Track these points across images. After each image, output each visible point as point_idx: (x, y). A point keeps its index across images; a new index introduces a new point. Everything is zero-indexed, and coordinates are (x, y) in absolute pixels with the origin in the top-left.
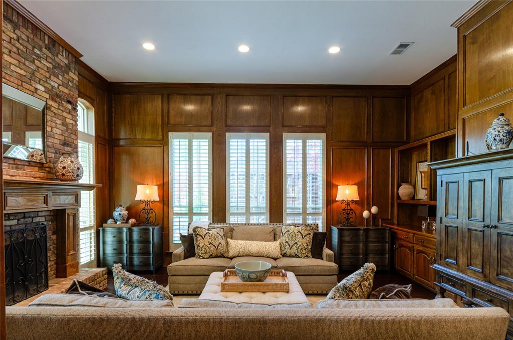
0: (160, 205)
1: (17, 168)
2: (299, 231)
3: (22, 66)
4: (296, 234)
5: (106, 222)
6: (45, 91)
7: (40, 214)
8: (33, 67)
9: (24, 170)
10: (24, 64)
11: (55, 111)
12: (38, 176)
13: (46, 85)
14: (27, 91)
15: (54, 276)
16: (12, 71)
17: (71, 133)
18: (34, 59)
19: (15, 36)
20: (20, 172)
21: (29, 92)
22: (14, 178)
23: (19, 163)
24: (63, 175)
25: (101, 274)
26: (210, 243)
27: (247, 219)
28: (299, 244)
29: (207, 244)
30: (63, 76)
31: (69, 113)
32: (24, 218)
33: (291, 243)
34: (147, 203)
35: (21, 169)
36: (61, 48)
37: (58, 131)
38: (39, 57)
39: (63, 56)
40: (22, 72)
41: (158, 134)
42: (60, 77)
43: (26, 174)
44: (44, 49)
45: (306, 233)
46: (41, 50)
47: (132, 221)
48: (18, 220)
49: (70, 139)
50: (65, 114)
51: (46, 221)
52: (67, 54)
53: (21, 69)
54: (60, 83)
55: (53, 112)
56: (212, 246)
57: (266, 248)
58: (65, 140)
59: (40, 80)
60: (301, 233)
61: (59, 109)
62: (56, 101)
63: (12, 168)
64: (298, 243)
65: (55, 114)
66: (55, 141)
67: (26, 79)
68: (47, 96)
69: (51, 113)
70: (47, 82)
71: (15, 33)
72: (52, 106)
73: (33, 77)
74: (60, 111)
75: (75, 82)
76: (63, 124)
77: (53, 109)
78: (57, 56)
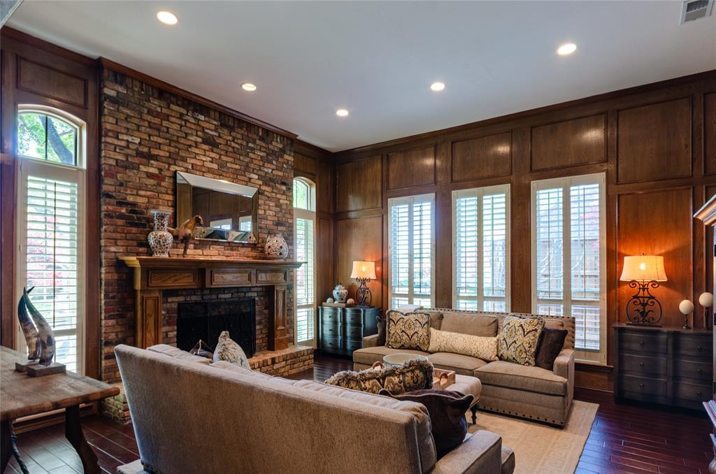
0: (379, 284)
1: (232, 250)
2: (521, 326)
3: (237, 161)
4: (517, 328)
5: (326, 301)
6: (258, 179)
7: (253, 289)
8: (247, 160)
9: (238, 251)
10: (239, 159)
11: (269, 195)
12: (250, 255)
13: (260, 173)
14: (241, 182)
15: (266, 348)
16: (229, 168)
17: (285, 213)
18: (248, 152)
19: (230, 138)
20: (234, 253)
21: (244, 183)
22: (229, 259)
23: (233, 245)
25: (306, 353)
26: (403, 331)
27: (480, 305)
28: (519, 343)
29: (399, 332)
30: (277, 161)
31: (284, 194)
32: (238, 292)
33: (510, 341)
34: (364, 281)
35: (235, 250)
36: (275, 135)
37: (271, 213)
38: (252, 149)
39: (277, 141)
40: (237, 167)
41: (377, 202)
42: (274, 162)
43: (240, 254)
44: (258, 142)
45: (531, 328)
46: (254, 142)
47: (350, 301)
48: (232, 294)
49: (284, 219)
50: (278, 196)
52: (282, 138)
53: (236, 164)
54: (274, 167)
55: (266, 196)
56: (404, 334)
57: (475, 345)
58: (278, 220)
59: (254, 169)
60: (522, 328)
61: (272, 192)
62: (269, 186)
63: (228, 250)
64: (517, 342)
65: (268, 197)
66: (269, 222)
67: (241, 172)
68: (261, 182)
69: (264, 198)
70: (260, 170)
71: (231, 136)
72: (265, 191)
73: (247, 168)
74: (274, 194)
75: (290, 163)
76: (276, 206)
77: (266, 193)
78: (271, 144)
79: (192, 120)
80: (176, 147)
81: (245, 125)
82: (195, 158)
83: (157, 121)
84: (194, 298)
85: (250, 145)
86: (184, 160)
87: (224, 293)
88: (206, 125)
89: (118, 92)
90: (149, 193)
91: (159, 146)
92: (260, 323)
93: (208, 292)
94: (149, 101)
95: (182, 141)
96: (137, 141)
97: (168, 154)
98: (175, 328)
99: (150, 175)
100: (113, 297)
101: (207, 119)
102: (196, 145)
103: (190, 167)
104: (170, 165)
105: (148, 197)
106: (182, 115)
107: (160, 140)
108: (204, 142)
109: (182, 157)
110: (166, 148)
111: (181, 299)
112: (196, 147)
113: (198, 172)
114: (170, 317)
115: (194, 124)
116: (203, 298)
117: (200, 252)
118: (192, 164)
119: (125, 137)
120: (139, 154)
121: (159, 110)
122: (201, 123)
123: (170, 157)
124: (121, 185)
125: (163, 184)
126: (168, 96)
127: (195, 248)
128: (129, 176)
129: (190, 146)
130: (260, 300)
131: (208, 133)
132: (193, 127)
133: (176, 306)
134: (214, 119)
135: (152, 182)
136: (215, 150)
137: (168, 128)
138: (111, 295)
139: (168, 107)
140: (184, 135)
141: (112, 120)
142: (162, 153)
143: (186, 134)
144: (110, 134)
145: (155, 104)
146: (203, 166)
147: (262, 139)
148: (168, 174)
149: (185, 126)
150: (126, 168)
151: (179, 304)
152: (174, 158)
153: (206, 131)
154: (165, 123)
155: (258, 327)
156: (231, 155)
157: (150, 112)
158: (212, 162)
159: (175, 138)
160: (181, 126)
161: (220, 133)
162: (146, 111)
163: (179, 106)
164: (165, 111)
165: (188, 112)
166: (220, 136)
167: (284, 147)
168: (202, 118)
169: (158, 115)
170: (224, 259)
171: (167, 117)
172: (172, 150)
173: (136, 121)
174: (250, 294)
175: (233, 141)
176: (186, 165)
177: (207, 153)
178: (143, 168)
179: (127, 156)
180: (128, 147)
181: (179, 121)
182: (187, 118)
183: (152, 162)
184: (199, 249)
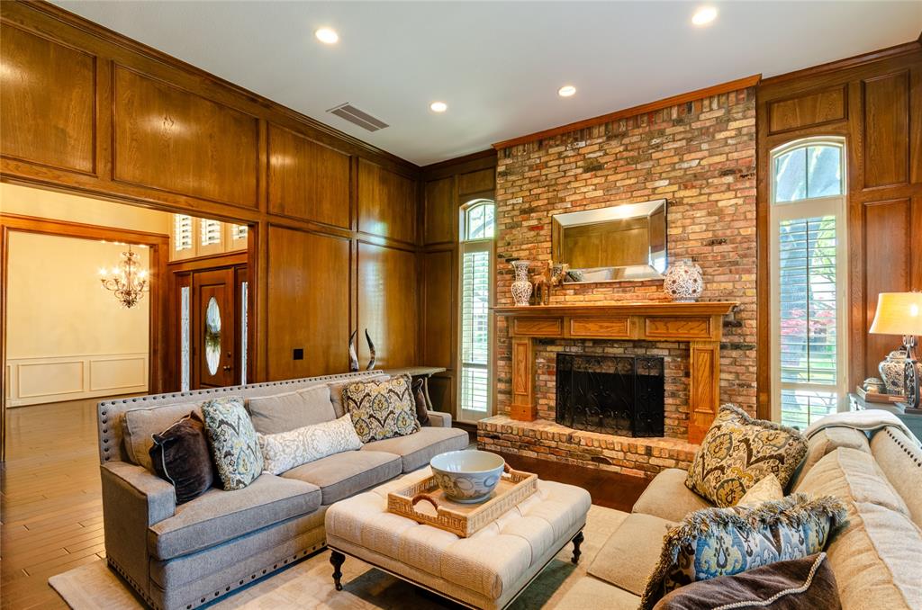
1: (624, 291)
3: (632, 174)
6: (670, 184)
7: (659, 345)
8: (648, 165)
9: (634, 292)
10: (636, 170)
11: (694, 201)
13: (673, 174)
14: (639, 200)
16: (619, 188)
17: (733, 220)
18: (651, 154)
19: (621, 149)
20: (628, 295)
21: (642, 199)
22: (619, 304)
23: (626, 285)
24: (674, 292)
30: (712, 141)
31: (728, 190)
32: (634, 347)
35: (630, 291)
36: (707, 101)
37: (697, 228)
38: (659, 146)
39: (711, 110)
40: (633, 181)
42: (705, 146)
43: (637, 296)
44: (669, 130)
46: (662, 133)
48: (626, 349)
49: (729, 231)
50: (714, 197)
51: (670, 355)
52: (723, 98)
53: (631, 178)
54: (706, 153)
55: (687, 204)
58: (713, 237)
59: (661, 173)
61: (701, 194)
62: (693, 187)
63: (618, 292)
65: (691, 205)
66: (691, 244)
67: (637, 187)
68: (675, 188)
69: (681, 208)
70: (674, 170)
71: (621, 145)
72: (682, 198)
73: (649, 176)
74: (702, 197)
75: (745, 131)
76: (709, 214)
77: (685, 201)
78: (698, 120)
79: (570, 153)
80: (555, 190)
81: (645, 118)
82: (575, 193)
83: (537, 173)
84: (574, 350)
85: (653, 142)
86: (562, 200)
87: (613, 347)
88: (589, 149)
89: (506, 165)
90: (530, 245)
91: (537, 197)
92: (673, 395)
93: (591, 345)
94: (530, 158)
95: (561, 181)
96: (520, 200)
97: (546, 201)
98: (554, 378)
99: (532, 228)
100: (504, 342)
101: (589, 142)
102: (576, 178)
103: (569, 206)
104: (548, 211)
105: (529, 249)
106: (560, 153)
107: (539, 191)
108: (587, 170)
109: (561, 198)
110: (545, 196)
111: (560, 349)
112: (576, 180)
113: (578, 209)
114: (549, 366)
115: (573, 156)
116: (584, 351)
117: (581, 297)
118: (572, 201)
119: (511, 202)
120: (523, 212)
121: (538, 161)
122: (582, 151)
123: (549, 204)
124: (509, 244)
125: (542, 233)
126: (546, 142)
127: (576, 294)
128: (515, 235)
129: (569, 182)
130: (674, 361)
131: (590, 158)
132: (572, 160)
133: (555, 356)
134: (599, 137)
135: (533, 233)
136: (599, 173)
137: (546, 175)
138: (502, 340)
139: (547, 154)
140: (563, 174)
141: (502, 191)
142: (540, 203)
143: (565, 172)
144: (501, 204)
145: (536, 158)
146: (585, 198)
147: (679, 122)
148: (548, 221)
149: (564, 164)
150: (512, 228)
151: (558, 354)
152: (552, 203)
153: (587, 156)
154: (544, 172)
155: (668, 401)
156: (622, 169)
157: (531, 168)
158: (595, 190)
159: (553, 182)
160: (559, 166)
161: (605, 150)
162: (527, 169)
163: (557, 146)
164: (543, 159)
165: (566, 146)
166: (606, 154)
167: (729, 112)
168: (583, 144)
169: (538, 167)
170: (613, 303)
171: (545, 165)
172: (550, 195)
173: (519, 183)
174: (655, 352)
175: (626, 150)
176: (564, 205)
177: (589, 182)
178: (525, 224)
179: (512, 218)
180: (513, 210)
181: (557, 162)
182: (566, 154)
183: (532, 215)
184: (580, 294)
